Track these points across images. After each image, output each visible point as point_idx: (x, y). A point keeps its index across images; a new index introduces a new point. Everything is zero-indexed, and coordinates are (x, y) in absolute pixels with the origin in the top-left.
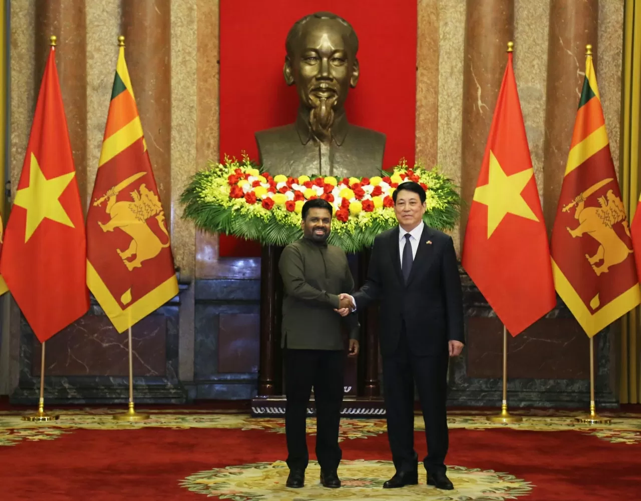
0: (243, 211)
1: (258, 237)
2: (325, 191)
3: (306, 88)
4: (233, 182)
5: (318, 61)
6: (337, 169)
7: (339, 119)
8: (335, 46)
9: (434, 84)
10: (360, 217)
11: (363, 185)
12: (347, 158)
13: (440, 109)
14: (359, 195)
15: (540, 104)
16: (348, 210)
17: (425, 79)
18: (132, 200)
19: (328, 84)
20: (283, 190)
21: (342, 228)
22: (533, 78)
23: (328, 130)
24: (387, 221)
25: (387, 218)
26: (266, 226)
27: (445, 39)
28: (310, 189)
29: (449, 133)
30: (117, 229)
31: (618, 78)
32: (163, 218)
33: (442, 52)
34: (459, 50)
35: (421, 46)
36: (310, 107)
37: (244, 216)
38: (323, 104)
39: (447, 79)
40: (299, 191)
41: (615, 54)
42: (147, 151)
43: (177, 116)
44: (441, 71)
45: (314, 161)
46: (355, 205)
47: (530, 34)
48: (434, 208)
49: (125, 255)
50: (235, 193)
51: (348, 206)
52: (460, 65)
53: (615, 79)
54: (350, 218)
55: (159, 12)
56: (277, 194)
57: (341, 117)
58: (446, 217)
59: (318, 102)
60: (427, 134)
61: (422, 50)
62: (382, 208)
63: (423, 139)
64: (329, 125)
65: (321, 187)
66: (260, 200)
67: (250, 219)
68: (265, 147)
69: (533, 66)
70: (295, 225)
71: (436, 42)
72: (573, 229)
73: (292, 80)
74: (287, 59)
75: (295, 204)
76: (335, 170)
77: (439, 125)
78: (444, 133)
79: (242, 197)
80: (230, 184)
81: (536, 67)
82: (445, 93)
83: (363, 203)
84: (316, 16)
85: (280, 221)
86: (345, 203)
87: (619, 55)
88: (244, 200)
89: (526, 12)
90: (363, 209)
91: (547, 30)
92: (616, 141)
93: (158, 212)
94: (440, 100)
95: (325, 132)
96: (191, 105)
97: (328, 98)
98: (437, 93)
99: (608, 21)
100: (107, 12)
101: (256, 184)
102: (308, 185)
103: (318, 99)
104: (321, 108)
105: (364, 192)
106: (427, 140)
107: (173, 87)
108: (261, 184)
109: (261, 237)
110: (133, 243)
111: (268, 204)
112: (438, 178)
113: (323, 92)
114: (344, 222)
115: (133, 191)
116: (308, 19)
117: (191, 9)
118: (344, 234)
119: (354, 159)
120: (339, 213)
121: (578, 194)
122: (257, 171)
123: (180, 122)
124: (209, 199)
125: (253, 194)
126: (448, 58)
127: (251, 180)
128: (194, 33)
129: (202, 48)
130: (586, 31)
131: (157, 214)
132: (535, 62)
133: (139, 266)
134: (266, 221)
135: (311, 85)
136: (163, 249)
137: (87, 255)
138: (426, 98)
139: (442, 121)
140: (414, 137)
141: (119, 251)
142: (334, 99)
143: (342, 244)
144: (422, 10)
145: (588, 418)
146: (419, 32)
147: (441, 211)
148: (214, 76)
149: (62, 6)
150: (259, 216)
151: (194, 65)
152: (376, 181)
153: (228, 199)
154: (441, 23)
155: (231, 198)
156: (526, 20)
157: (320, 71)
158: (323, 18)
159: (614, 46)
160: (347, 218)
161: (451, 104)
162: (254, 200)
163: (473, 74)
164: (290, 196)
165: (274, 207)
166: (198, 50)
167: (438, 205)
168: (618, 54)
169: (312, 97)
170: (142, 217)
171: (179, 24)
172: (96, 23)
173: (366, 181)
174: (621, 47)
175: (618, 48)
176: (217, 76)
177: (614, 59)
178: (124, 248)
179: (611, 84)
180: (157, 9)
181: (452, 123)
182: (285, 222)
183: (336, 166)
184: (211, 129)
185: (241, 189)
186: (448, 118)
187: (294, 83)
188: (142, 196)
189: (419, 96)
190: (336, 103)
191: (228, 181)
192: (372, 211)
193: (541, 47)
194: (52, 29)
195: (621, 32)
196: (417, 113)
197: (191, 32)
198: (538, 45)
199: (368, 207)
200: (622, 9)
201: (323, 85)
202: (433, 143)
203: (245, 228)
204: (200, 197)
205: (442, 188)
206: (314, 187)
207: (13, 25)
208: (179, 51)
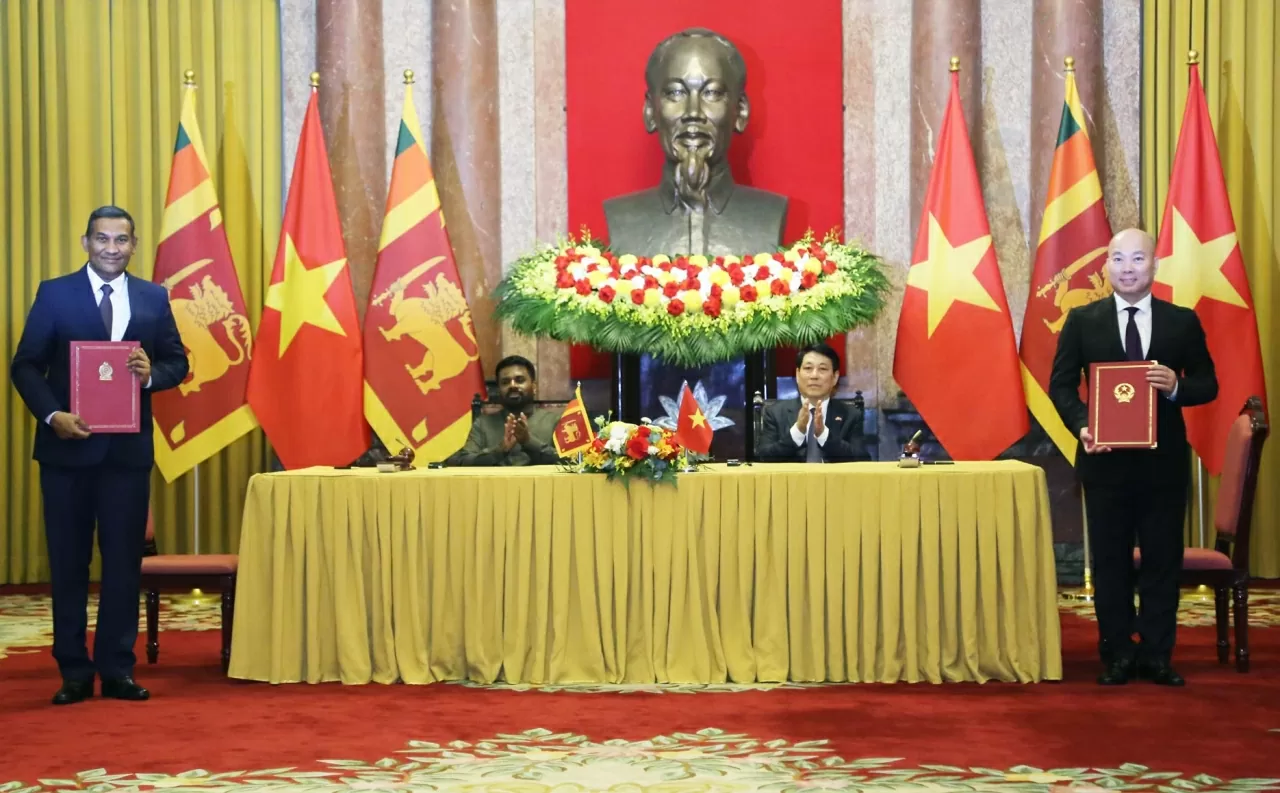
0: (572, 305)
1: (591, 341)
2: (689, 274)
3: (669, 134)
4: (562, 265)
5: (685, 96)
6: (713, 245)
7: (718, 178)
8: (709, 73)
9: (869, 130)
10: (736, 310)
11: (744, 266)
12: (729, 230)
13: (878, 164)
14: (737, 278)
15: (1023, 152)
16: (720, 300)
17: (857, 122)
18: (425, 295)
19: (699, 127)
20: (630, 275)
21: (711, 326)
22: (1010, 115)
23: (700, 193)
24: (774, 314)
25: (774, 310)
26: (602, 325)
27: (882, 64)
28: (667, 273)
29: (890, 197)
30: (406, 338)
31: (1135, 109)
32: (469, 320)
33: (879, 84)
34: (903, 78)
35: (849, 75)
36: (675, 161)
37: (572, 312)
38: (692, 157)
39: (886, 121)
40: (651, 276)
41: (1129, 78)
42: (445, 227)
43: (509, 186)
44: (878, 109)
45: (681, 236)
46: (731, 294)
47: (1005, 53)
48: (844, 296)
49: (416, 373)
50: (563, 281)
51: (720, 295)
52: (905, 101)
53: (1131, 113)
54: (723, 311)
55: (478, 42)
56: (620, 281)
57: (721, 175)
58: (861, 307)
59: (685, 154)
60: (861, 200)
61: (850, 82)
62: (769, 296)
63: (855, 208)
64: (702, 186)
65: (684, 269)
66: (596, 290)
67: (580, 317)
68: (613, 219)
69: (1011, 98)
70: (644, 323)
71: (870, 70)
72: (1051, 321)
73: (654, 126)
74: (646, 96)
75: (644, 294)
76: (710, 247)
77: (877, 186)
78: (884, 196)
79: (572, 286)
80: (558, 268)
81: (1015, 100)
82: (884, 140)
83: (742, 290)
84: (685, 35)
85: (622, 317)
86: (716, 292)
87: (1135, 79)
88: (573, 290)
89: (998, 23)
90: (742, 298)
91: (1029, 46)
92: (1134, 201)
93: (462, 312)
94: (878, 150)
95: (696, 194)
96: (528, 170)
97: (699, 147)
98: (872, 142)
99: (1118, 29)
100: (412, 46)
101: (592, 268)
102: (664, 267)
103: (686, 150)
104: (689, 161)
105: (743, 275)
106: (861, 210)
107: (502, 146)
108: (598, 267)
109: (595, 342)
110: (427, 357)
111: (607, 295)
112: (855, 254)
113: (693, 138)
114: (716, 318)
115: (427, 283)
116: (673, 39)
117: (525, 38)
118: (714, 335)
119: (739, 232)
120: (707, 305)
121: (1059, 270)
122: (597, 251)
123: (513, 194)
124: (528, 291)
125: (587, 281)
126: (888, 91)
127: (586, 262)
128: (530, 69)
129: (542, 90)
130: (1083, 44)
131: (460, 315)
132: (1014, 93)
133: (438, 387)
134: (603, 318)
135: (676, 130)
136: (470, 363)
137: (364, 375)
138: (858, 148)
139: (881, 181)
140: (842, 204)
141: (408, 367)
142: (709, 148)
143: (711, 349)
144: (849, 26)
145: (1081, 592)
146: (846, 57)
147: (855, 299)
148: (560, 129)
149: (348, 39)
150: (593, 311)
151: (531, 114)
152: (764, 259)
153: (553, 290)
154: (877, 43)
155: (557, 287)
156: (999, 35)
157: (688, 109)
158: (693, 36)
159: (1128, 66)
160: (719, 312)
161: (894, 156)
162: (588, 289)
163: (921, 112)
164: (638, 282)
165: (616, 299)
166: (536, 94)
167: (851, 291)
168: (1133, 76)
169: (677, 146)
170: (439, 319)
171: (510, 58)
172: (397, 63)
173: (749, 260)
174: (1138, 67)
175: (1133, 69)
176: (564, 129)
177: (1127, 85)
178: (417, 363)
179: (1125, 120)
180: (475, 37)
181: (895, 183)
182: (629, 319)
183: (711, 241)
184: (557, 202)
185: (571, 276)
186: (890, 177)
187: (656, 129)
188: (439, 291)
189: (848, 146)
190: (711, 154)
191: (555, 265)
192: (754, 300)
193: (1021, 71)
194: (335, 71)
195: (1136, 46)
196: (846, 171)
197: (527, 69)
198: (1017, 68)
199: (749, 295)
200: (1138, 13)
201: (692, 129)
202: (870, 212)
203: (573, 329)
204: (515, 288)
205: (858, 266)
206: (675, 270)
207: (287, 69)
208: (510, 95)
